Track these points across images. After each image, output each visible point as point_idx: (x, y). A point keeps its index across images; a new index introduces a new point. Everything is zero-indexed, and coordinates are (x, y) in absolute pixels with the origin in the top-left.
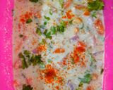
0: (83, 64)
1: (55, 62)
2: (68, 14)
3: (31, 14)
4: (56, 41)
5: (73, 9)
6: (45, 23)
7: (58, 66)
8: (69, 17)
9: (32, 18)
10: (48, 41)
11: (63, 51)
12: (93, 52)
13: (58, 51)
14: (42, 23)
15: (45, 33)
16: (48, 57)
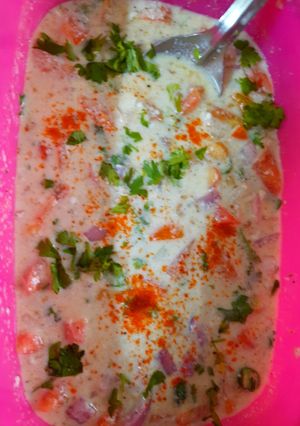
0: (232, 269)
1: (156, 266)
2: (191, 130)
3: (82, 116)
4: (158, 205)
5: (206, 118)
6: (127, 150)
7: (165, 279)
8: (195, 137)
9: (86, 128)
10: (137, 202)
11: (180, 235)
12: (255, 237)
13: (164, 234)
14: (118, 147)
15: (127, 180)
16: (134, 252)
